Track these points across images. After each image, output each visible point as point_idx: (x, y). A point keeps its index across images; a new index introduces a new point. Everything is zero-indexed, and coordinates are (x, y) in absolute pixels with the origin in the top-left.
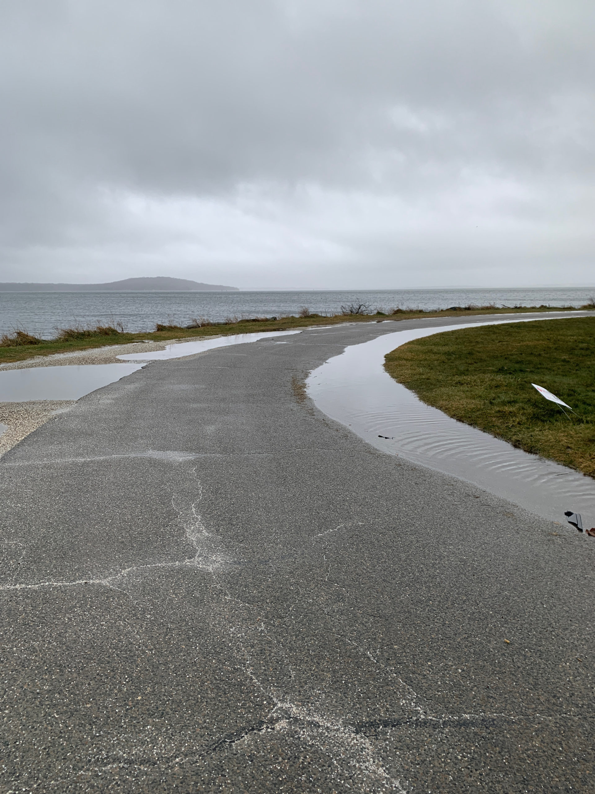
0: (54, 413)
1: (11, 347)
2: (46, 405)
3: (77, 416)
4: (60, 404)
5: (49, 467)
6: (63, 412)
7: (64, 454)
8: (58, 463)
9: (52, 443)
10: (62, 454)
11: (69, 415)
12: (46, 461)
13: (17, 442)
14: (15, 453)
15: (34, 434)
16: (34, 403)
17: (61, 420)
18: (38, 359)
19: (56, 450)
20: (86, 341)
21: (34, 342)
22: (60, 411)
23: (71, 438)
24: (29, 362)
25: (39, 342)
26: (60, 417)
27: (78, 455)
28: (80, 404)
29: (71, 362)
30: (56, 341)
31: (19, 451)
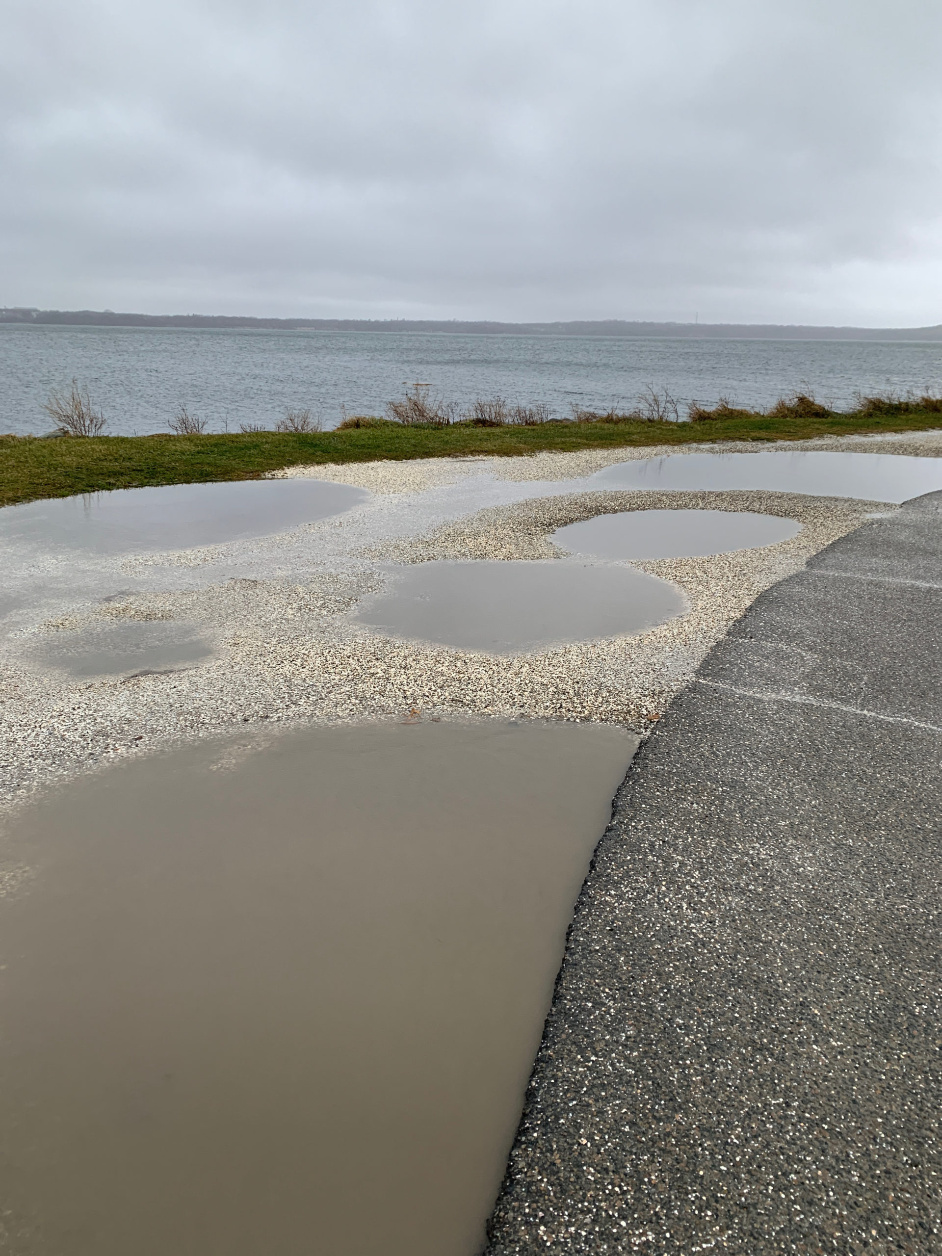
0: (868, 516)
1: (788, 419)
2: (855, 505)
3: (907, 526)
4: (877, 505)
5: (878, 585)
6: (883, 516)
7: (897, 573)
8: (889, 583)
9: (876, 556)
10: (892, 572)
11: (892, 522)
12: (870, 576)
13: (822, 547)
14: (824, 559)
15: (846, 539)
16: (836, 500)
17: (882, 528)
18: (829, 440)
19: (883, 565)
20: (901, 419)
21: (821, 414)
22: (877, 516)
23: (904, 554)
24: (816, 442)
25: (828, 415)
26: (880, 522)
27: (917, 577)
28: (907, 509)
29: (880, 449)
30: (854, 416)
31: (829, 558)
